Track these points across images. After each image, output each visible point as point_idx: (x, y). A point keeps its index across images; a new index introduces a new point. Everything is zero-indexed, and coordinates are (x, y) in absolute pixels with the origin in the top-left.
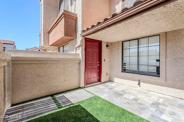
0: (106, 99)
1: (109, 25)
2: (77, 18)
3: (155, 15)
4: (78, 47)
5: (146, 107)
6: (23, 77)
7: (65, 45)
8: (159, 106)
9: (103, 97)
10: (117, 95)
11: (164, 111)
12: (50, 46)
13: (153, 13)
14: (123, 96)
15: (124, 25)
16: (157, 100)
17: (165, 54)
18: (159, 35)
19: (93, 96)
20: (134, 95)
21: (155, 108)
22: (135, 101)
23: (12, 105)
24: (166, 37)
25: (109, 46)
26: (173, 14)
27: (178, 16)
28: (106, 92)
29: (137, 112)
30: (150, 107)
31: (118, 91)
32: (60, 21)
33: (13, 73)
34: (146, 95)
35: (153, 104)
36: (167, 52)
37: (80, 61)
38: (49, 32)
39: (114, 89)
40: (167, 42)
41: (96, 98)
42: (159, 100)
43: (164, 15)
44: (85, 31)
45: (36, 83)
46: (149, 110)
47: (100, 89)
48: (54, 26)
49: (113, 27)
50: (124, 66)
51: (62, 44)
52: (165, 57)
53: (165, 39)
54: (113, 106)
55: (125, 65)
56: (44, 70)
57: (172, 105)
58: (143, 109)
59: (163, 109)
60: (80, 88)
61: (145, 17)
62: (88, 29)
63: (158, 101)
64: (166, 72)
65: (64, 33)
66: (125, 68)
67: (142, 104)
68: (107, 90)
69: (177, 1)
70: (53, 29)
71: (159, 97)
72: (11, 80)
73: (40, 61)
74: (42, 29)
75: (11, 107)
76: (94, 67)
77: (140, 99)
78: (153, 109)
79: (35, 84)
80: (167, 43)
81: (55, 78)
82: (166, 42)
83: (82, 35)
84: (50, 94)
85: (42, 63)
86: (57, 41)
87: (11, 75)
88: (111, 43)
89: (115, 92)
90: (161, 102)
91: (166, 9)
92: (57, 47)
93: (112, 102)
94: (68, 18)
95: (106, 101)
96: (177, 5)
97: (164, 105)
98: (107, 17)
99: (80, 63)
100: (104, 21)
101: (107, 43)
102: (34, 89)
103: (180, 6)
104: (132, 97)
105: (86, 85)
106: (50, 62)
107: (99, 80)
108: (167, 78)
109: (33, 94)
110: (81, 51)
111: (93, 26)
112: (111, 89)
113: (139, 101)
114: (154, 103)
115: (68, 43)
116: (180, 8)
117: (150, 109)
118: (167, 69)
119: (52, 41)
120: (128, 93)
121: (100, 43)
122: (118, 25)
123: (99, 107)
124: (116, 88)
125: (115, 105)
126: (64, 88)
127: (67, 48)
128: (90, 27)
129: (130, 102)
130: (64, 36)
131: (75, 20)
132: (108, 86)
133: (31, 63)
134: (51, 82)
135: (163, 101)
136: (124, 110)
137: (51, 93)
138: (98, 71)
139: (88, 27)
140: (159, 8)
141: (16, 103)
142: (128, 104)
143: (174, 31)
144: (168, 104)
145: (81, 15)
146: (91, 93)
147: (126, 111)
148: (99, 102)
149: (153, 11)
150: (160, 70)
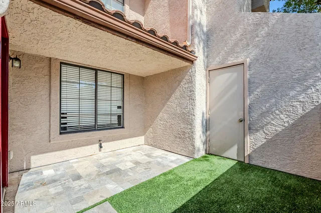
18: (123, 75)
50: (63, 121)
55: (66, 118)
66: (66, 124)
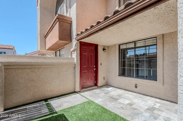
0: (100, 104)
1: (102, 28)
2: (72, 22)
3: (147, 17)
4: (73, 51)
5: (140, 112)
6: (16, 81)
7: (62, 49)
8: (154, 112)
9: (96, 102)
10: (112, 99)
11: (158, 117)
12: (47, 50)
13: (145, 15)
14: (118, 101)
15: (117, 28)
16: (153, 104)
17: (162, 57)
18: (156, 37)
19: (88, 100)
20: (129, 99)
21: (149, 113)
22: (129, 106)
23: (5, 110)
24: (163, 39)
25: (105, 49)
26: (166, 15)
27: (173, 18)
28: (101, 97)
29: (130, 117)
30: (144, 112)
31: (114, 96)
32: (55, 25)
33: (5, 78)
34: (142, 100)
35: (148, 109)
36: (164, 55)
37: (75, 65)
38: (46, 37)
39: (110, 94)
40: (165, 44)
41: (90, 103)
42: (156, 104)
43: (157, 16)
44: (79, 35)
45: (29, 87)
46: (142, 116)
47: (96, 93)
48: (49, 30)
49: (106, 30)
51: (59, 48)
52: (162, 60)
53: (162, 41)
54: (105, 111)
56: (38, 75)
57: (168, 110)
58: (137, 114)
59: (158, 114)
60: (75, 92)
61: (137, 19)
62: (82, 33)
63: (154, 106)
64: (163, 76)
65: (58, 38)
67: (136, 109)
68: (103, 94)
69: (168, 2)
70: (49, 33)
71: (156, 102)
72: (4, 85)
73: (33, 65)
74: (39, 33)
75: (4, 111)
76: (90, 72)
77: (135, 103)
78: (147, 114)
79: (28, 89)
80: (164, 46)
81: (49, 82)
82: (163, 44)
83: (76, 39)
84: (43, 99)
85: (36, 68)
86: (52, 45)
87: (4, 80)
88: (108, 47)
89: (110, 96)
90: (157, 107)
91: (158, 11)
92: (54, 52)
93: (105, 107)
94: (63, 22)
95: (99, 105)
96: (169, 6)
97: (160, 110)
98: (99, 20)
99: (75, 67)
100: (97, 25)
101: (104, 46)
102: (27, 93)
103: (172, 6)
104: (127, 102)
105: (82, 89)
106: (44, 67)
107: (96, 85)
108: (165, 82)
109: (27, 99)
110: (76, 55)
111: (86, 30)
112: (107, 93)
113: (134, 105)
114: (150, 108)
115: (64, 48)
116: (172, 9)
117: (144, 114)
118: (164, 73)
119: (48, 45)
120: (123, 98)
121: (96, 46)
122: (111, 28)
123: (92, 112)
124: (112, 93)
125: (108, 110)
126: (58, 92)
127: (63, 52)
128: (84, 31)
129: (124, 107)
130: (58, 40)
131: (70, 23)
132: (103, 91)
133: (23, 67)
134: (45, 87)
135: (159, 107)
136: (116, 115)
137: (45, 98)
138: (95, 75)
139: (82, 31)
140: (149, 9)
141: (9, 107)
142: (122, 109)
143: (171, 33)
144: (164, 109)
145: (75, 19)
146: (85, 97)
147: (118, 116)
148: (92, 107)
149: (144, 12)
150: (157, 74)
